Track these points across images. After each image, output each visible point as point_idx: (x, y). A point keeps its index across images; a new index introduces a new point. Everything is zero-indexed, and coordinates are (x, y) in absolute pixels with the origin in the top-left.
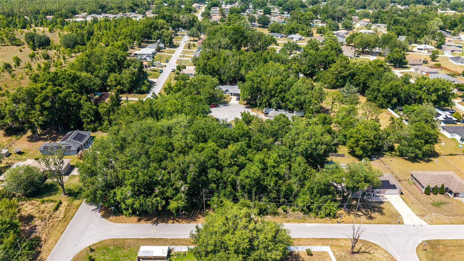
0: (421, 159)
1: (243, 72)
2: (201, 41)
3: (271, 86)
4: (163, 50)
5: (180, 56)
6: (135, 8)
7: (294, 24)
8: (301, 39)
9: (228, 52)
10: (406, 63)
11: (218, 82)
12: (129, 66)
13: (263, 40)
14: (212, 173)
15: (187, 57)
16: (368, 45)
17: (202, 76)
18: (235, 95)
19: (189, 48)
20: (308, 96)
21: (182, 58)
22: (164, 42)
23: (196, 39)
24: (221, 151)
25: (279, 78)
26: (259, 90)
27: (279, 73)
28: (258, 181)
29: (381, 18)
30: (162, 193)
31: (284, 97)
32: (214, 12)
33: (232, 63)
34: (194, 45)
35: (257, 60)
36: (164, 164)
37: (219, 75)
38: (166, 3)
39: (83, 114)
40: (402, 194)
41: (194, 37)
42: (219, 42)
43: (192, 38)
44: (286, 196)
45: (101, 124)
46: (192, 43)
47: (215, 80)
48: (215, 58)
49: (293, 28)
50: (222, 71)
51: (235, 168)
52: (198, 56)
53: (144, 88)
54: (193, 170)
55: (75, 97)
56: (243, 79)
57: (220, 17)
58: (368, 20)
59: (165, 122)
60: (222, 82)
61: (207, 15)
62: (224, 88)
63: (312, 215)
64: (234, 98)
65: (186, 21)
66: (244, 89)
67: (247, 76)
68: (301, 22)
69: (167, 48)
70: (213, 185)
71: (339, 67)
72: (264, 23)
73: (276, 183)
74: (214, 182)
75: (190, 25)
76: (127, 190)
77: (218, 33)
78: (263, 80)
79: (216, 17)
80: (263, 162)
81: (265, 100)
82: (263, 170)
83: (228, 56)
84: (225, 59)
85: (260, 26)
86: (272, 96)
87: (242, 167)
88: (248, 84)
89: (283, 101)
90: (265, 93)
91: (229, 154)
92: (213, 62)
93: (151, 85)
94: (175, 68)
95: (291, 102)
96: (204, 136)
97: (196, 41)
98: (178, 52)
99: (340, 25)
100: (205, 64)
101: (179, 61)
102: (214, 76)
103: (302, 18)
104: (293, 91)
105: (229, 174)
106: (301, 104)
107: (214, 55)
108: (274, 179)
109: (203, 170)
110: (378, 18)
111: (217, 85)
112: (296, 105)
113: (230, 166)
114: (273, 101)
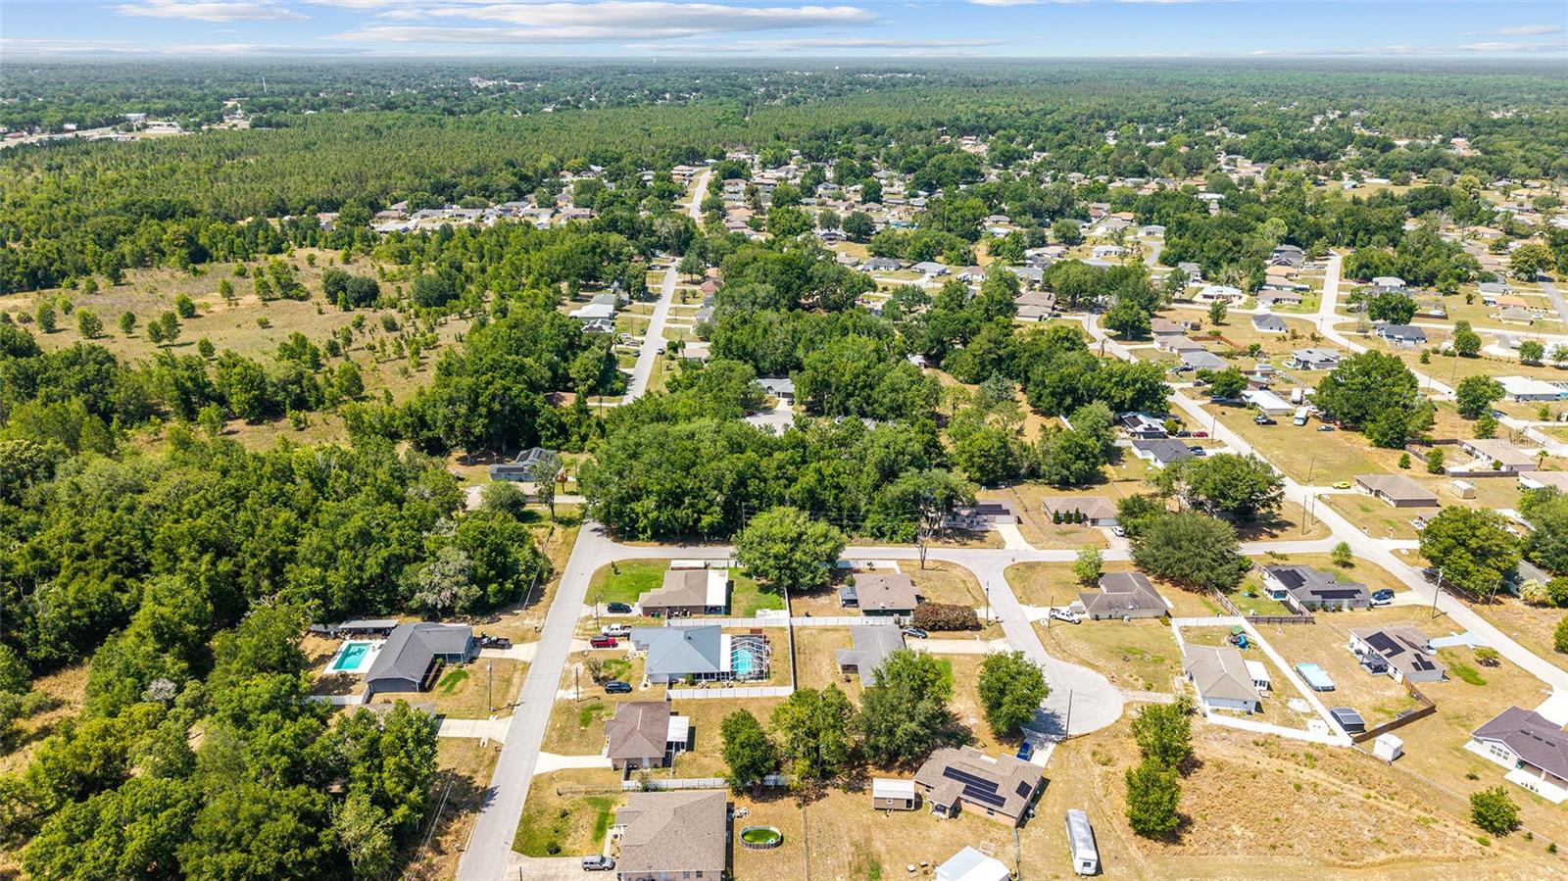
0: (1073, 485)
1: (800, 353)
2: (708, 284)
3: (847, 378)
4: (627, 307)
5: (668, 321)
6: (524, 186)
7: (935, 233)
8: (944, 272)
9: (769, 315)
10: (1149, 331)
11: (754, 372)
12: (590, 344)
13: (847, 284)
14: (753, 485)
15: (683, 322)
16: (1080, 290)
17: (725, 362)
18: (785, 395)
19: (684, 301)
20: (909, 395)
21: (673, 326)
22: (628, 289)
23: (696, 277)
24: (764, 463)
25: (862, 363)
26: (828, 385)
27: (862, 356)
28: (811, 492)
29: (1159, 212)
30: (691, 505)
31: (869, 396)
32: (733, 196)
33: (780, 334)
34: (694, 294)
35: (827, 330)
36: (693, 471)
37: (755, 360)
38: (596, 164)
39: (541, 425)
40: (1020, 522)
41: (691, 273)
42: (753, 291)
43: (688, 277)
44: (850, 517)
45: (567, 440)
46: (689, 288)
47: (749, 368)
48: (747, 327)
49: (926, 245)
50: (760, 352)
51: (783, 482)
52: (707, 320)
53: (618, 385)
54: (730, 479)
55: (527, 397)
56: (799, 367)
57: (751, 213)
58: (1130, 216)
59: (683, 427)
60: (761, 374)
61: (715, 209)
62: (765, 383)
63: (886, 539)
64: (784, 401)
65: (669, 233)
66: (800, 384)
67: (806, 361)
68: (952, 225)
69: (635, 303)
70: (755, 502)
71: (985, 341)
72: (860, 230)
73: (836, 497)
74: (756, 497)
75: (682, 242)
76: (650, 503)
77: (748, 271)
78: (833, 368)
79: (739, 215)
80: (819, 471)
81: (836, 402)
82: (820, 481)
83: (771, 323)
84: (765, 331)
85: (848, 239)
86: (850, 395)
87: (792, 480)
88: (808, 373)
89: (868, 404)
90: (837, 389)
91: (774, 465)
92: (742, 335)
93: (627, 379)
94: (664, 346)
95: (881, 405)
96: (739, 444)
97: (698, 283)
98: (662, 310)
99: (1049, 233)
100: (729, 340)
101: (666, 332)
102: (746, 362)
103: (953, 217)
104: (884, 386)
105: (776, 487)
106: (900, 407)
107: (744, 322)
108: (834, 491)
109: (742, 481)
110: (1151, 211)
111: (753, 377)
112: (891, 409)
113: (777, 478)
114: (851, 403)
